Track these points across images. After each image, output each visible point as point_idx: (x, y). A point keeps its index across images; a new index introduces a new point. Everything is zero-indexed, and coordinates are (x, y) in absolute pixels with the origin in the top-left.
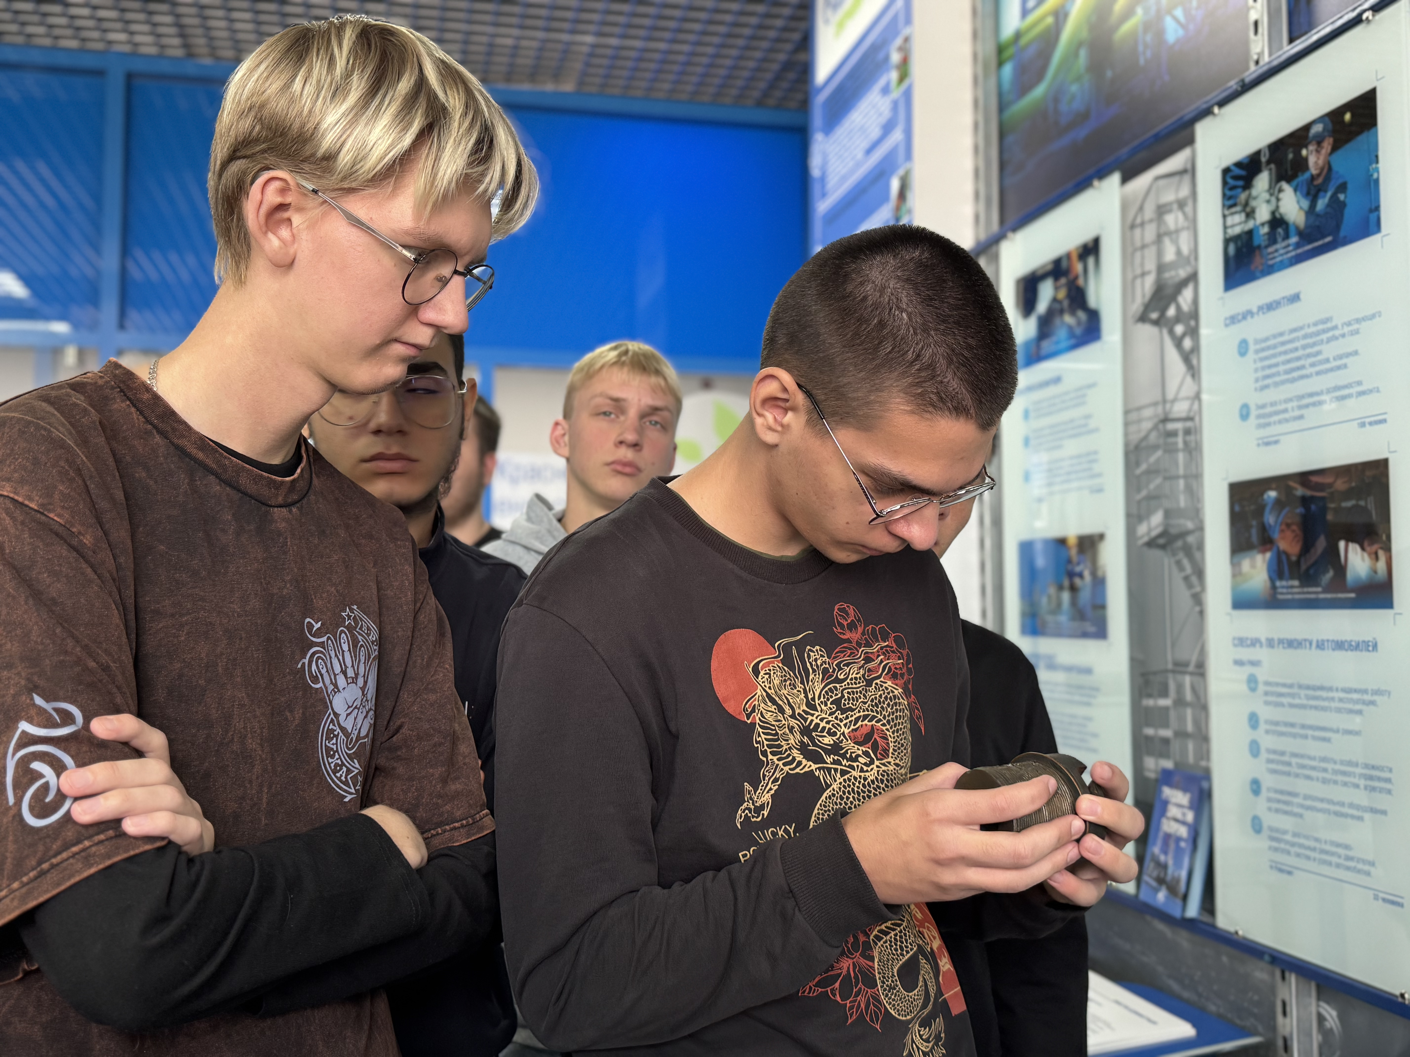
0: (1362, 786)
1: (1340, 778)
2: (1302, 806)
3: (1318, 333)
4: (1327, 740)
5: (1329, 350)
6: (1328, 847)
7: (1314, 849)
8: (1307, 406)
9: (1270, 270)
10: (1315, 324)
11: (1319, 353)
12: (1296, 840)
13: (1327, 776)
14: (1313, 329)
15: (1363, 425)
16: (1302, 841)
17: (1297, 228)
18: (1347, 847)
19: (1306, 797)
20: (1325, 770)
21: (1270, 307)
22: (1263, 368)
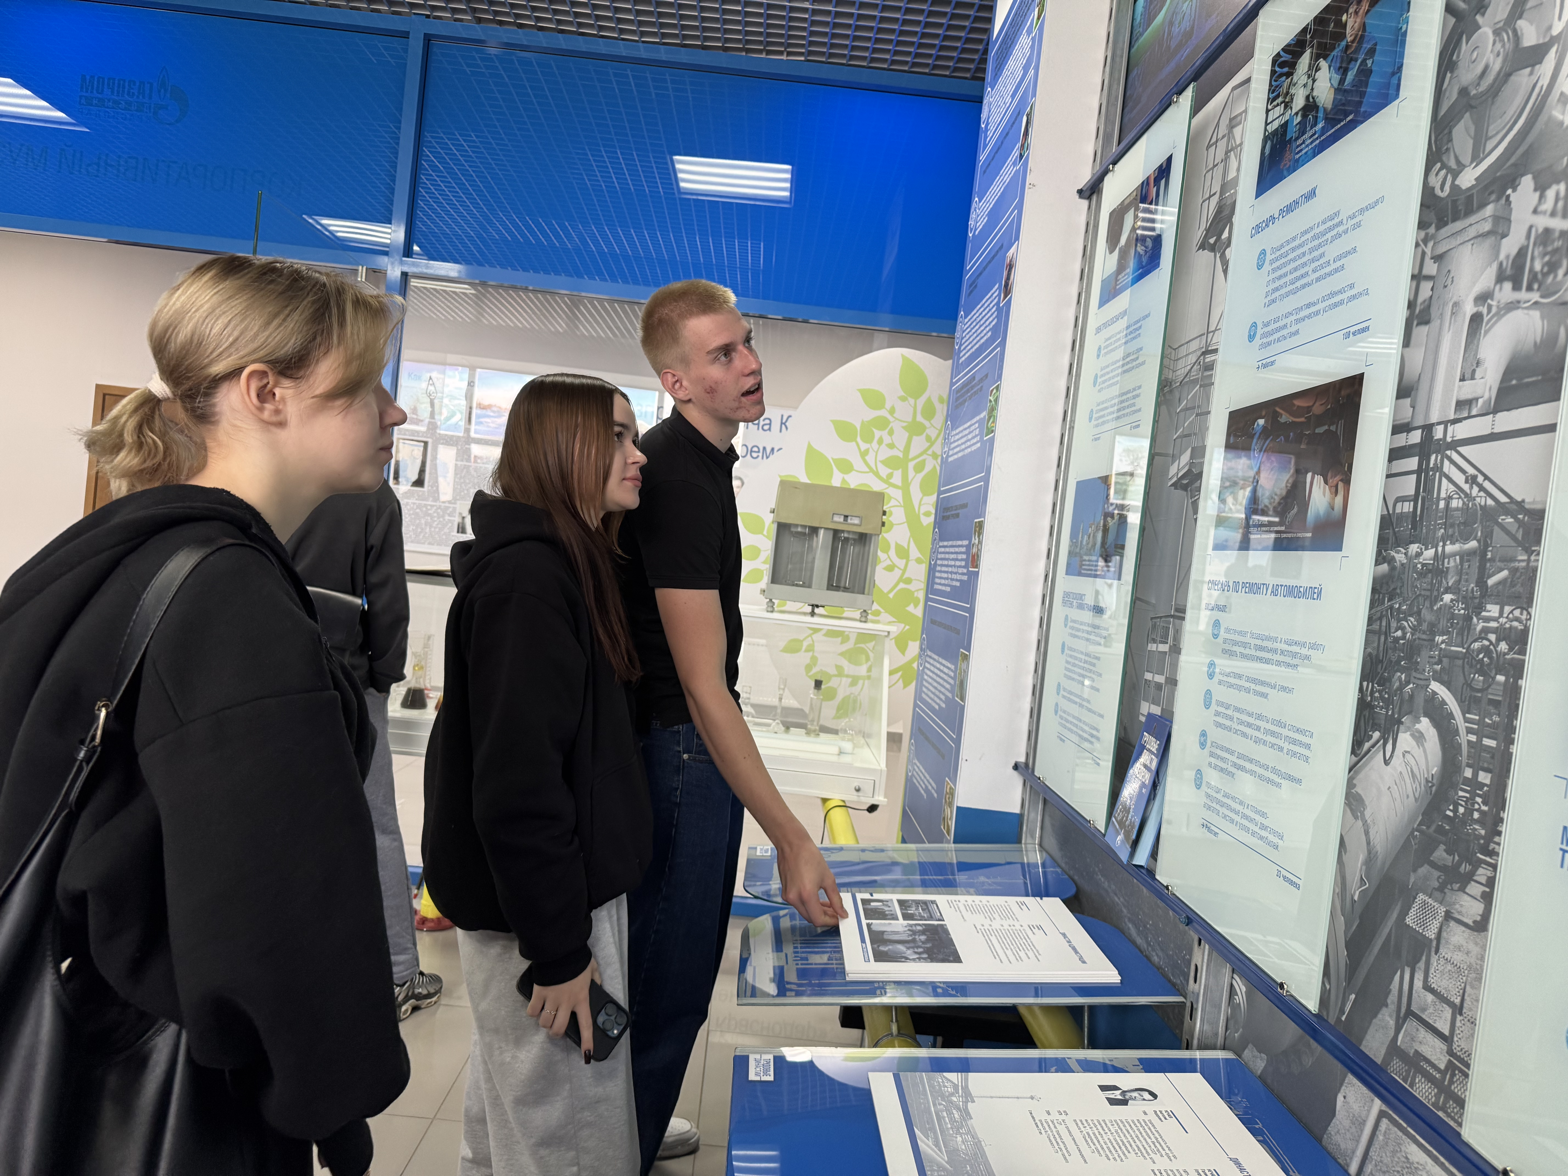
0: (1285, 751)
1: (1269, 739)
2: (1235, 765)
3: (1323, 234)
4: (1264, 695)
5: (1332, 251)
6: (1248, 812)
7: (1237, 813)
8: (1303, 319)
9: (1296, 165)
10: (1324, 222)
11: (1322, 255)
12: (1225, 800)
13: (1259, 735)
14: (1322, 228)
15: (1347, 336)
16: (1229, 801)
17: (1325, 109)
18: (1263, 815)
19: (1241, 756)
20: (1258, 729)
21: (1290, 209)
22: (1274, 280)
